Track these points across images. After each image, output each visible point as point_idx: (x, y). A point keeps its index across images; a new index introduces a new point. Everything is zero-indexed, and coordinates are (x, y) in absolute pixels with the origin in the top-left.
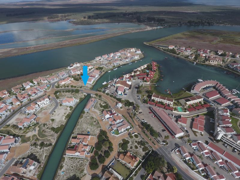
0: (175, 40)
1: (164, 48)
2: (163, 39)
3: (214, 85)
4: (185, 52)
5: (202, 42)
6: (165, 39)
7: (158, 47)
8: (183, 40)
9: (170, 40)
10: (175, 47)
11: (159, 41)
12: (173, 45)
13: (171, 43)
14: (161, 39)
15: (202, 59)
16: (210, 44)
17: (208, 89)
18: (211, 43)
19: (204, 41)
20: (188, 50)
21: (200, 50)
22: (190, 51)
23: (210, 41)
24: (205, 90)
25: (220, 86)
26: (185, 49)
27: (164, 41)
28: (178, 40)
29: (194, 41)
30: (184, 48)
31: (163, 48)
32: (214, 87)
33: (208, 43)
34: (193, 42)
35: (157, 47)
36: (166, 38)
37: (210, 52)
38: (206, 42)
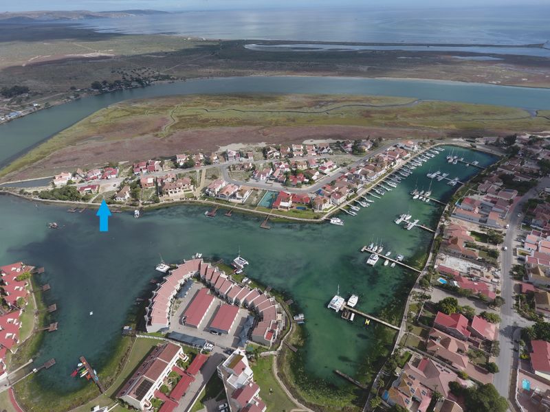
0: (70, 147)
1: (40, 190)
2: (33, 154)
3: (194, 272)
4: (103, 183)
5: (138, 138)
6: (41, 153)
7: (21, 192)
8: (93, 144)
9: (56, 152)
10: (74, 175)
11: (23, 164)
12: (67, 170)
13: (60, 162)
14: (27, 156)
15: (149, 192)
16: (156, 138)
17: (187, 293)
18: (157, 135)
19: (143, 134)
20: (111, 174)
21: (138, 167)
22: (115, 176)
23: (153, 131)
24: (180, 299)
25: (207, 269)
26: (102, 172)
27: (37, 159)
28: (80, 147)
29: (120, 140)
30: (98, 173)
31: (36, 193)
32: (197, 277)
33: (150, 136)
34: (118, 143)
35: (18, 190)
36: (43, 147)
37: (161, 165)
38: (146, 136)
